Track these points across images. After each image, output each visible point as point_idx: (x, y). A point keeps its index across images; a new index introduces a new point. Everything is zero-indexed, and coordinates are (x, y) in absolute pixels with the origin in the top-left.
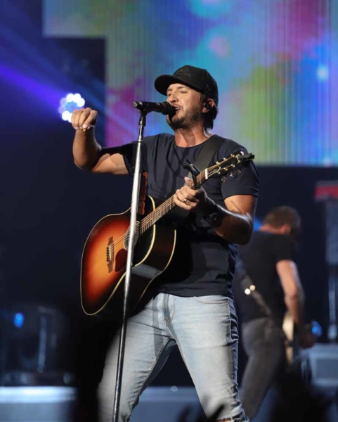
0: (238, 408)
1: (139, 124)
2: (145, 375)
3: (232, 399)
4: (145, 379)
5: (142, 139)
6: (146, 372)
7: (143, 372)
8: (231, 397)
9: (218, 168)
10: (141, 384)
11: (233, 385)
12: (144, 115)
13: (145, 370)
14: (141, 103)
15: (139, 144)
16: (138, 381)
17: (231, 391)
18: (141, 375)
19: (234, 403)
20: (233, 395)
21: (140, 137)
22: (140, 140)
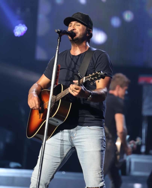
0: (103, 183)
1: (58, 41)
2: (57, 164)
3: (100, 178)
4: (58, 166)
5: (59, 48)
6: (58, 163)
7: (57, 162)
8: (100, 177)
9: (89, 77)
10: (56, 169)
11: (101, 171)
12: (60, 36)
13: (58, 161)
14: (59, 30)
15: (57, 50)
16: (54, 167)
17: (100, 174)
18: (55, 164)
19: (101, 180)
20: (101, 176)
21: (58, 47)
22: (58, 49)
